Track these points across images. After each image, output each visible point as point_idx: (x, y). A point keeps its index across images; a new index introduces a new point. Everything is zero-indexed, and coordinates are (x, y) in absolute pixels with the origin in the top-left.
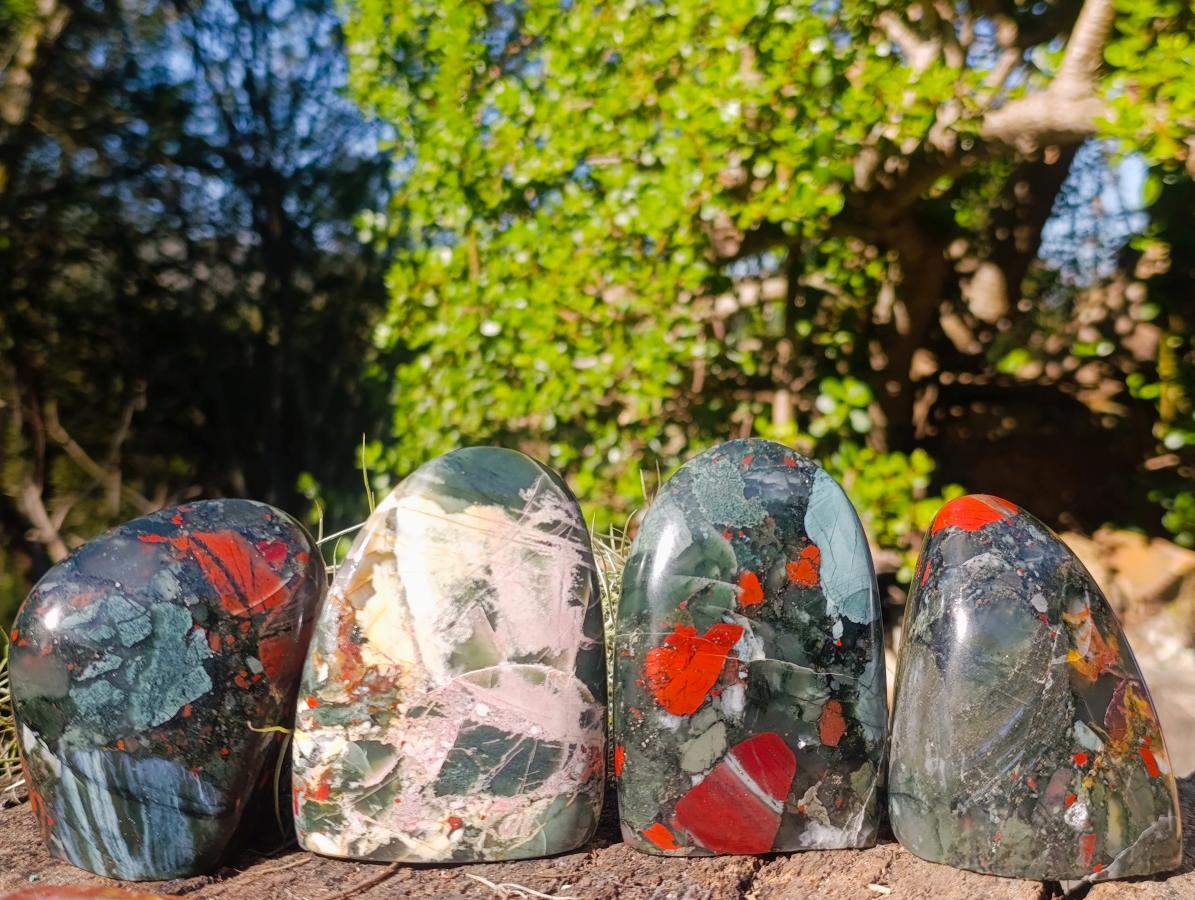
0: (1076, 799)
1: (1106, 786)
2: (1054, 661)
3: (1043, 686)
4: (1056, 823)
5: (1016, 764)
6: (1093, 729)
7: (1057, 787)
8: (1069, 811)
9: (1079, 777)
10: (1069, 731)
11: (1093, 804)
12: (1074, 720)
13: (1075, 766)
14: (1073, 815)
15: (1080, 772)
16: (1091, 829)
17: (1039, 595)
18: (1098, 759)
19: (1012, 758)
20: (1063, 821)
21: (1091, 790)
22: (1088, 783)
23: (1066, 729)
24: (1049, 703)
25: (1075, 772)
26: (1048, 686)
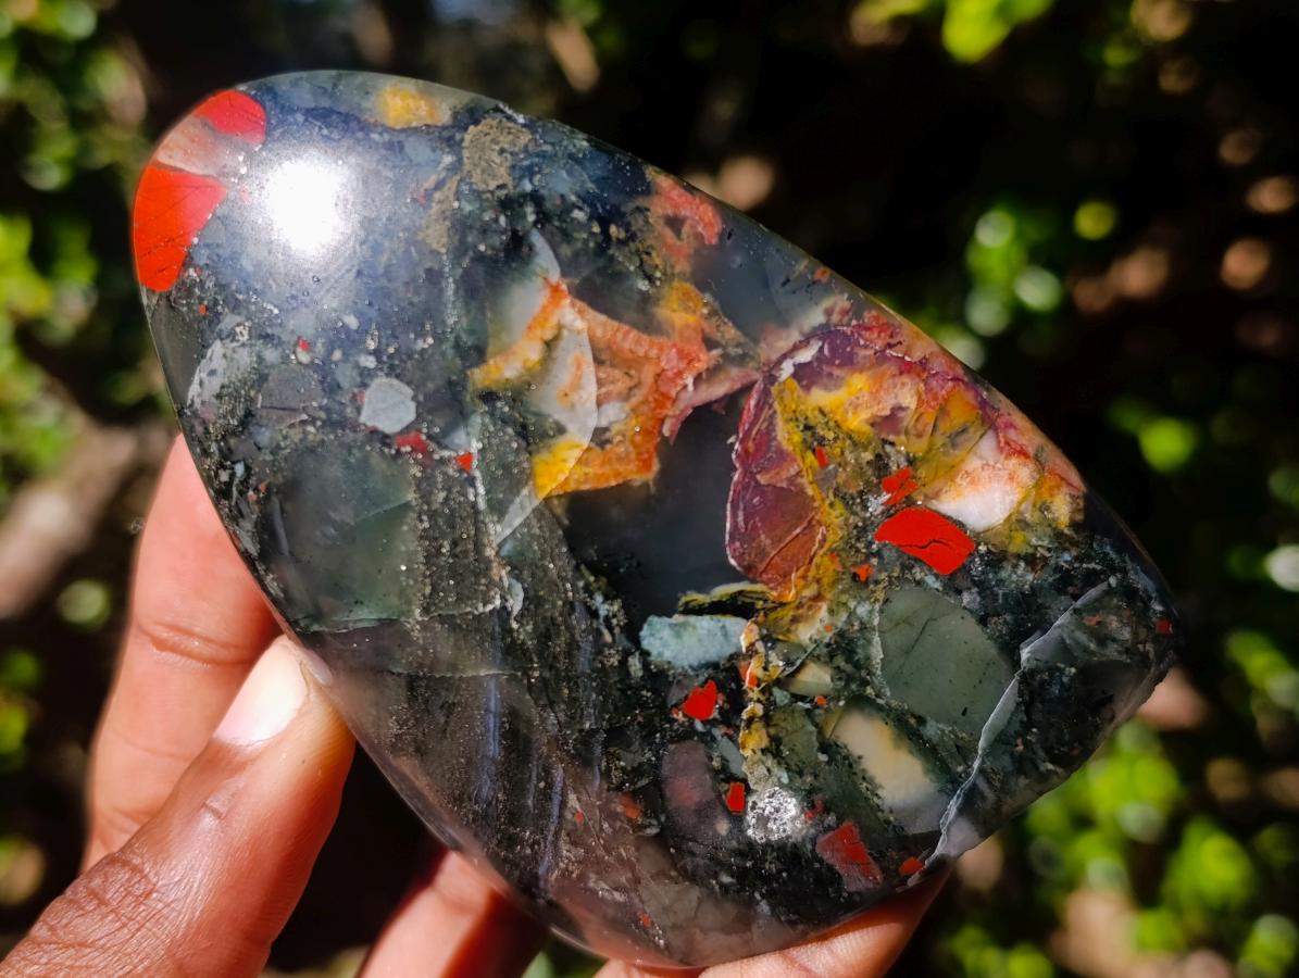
0: (749, 791)
1: (808, 712)
2: (498, 532)
3: (503, 612)
4: (740, 853)
5: (564, 795)
6: (700, 611)
7: (688, 788)
8: (751, 819)
9: (724, 743)
10: (635, 664)
11: (796, 771)
12: (632, 632)
13: (699, 726)
14: (763, 820)
15: (718, 732)
16: (831, 819)
17: (381, 381)
18: (753, 669)
19: (550, 786)
20: (751, 844)
21: (774, 749)
22: (755, 739)
23: (623, 663)
24: (545, 636)
25: (708, 739)
26: (516, 604)
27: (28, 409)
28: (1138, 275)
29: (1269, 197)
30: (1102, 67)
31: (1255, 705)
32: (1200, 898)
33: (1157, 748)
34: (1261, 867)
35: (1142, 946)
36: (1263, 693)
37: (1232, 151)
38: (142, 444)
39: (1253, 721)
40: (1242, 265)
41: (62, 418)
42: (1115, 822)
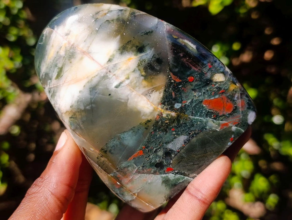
27: (8, 88)
28: (246, 57)
29: (275, 42)
30: (239, 13)
31: (270, 149)
32: (258, 190)
33: (249, 158)
34: (271, 184)
35: (246, 201)
36: (272, 146)
37: (267, 32)
38: (33, 96)
39: (269, 153)
40: (268, 55)
41: (15, 91)
42: (240, 174)
